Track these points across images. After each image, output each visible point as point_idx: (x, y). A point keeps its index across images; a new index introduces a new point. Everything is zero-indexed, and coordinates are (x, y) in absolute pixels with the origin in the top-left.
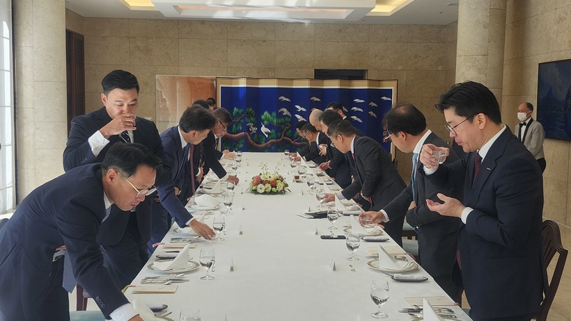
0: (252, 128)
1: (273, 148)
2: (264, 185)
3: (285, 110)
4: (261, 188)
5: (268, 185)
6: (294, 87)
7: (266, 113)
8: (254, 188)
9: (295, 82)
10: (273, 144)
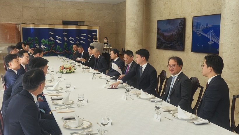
0: (37, 46)
2: (66, 69)
3: (52, 38)
7: (43, 39)
8: (61, 71)
9: (56, 26)
10: (47, 53)
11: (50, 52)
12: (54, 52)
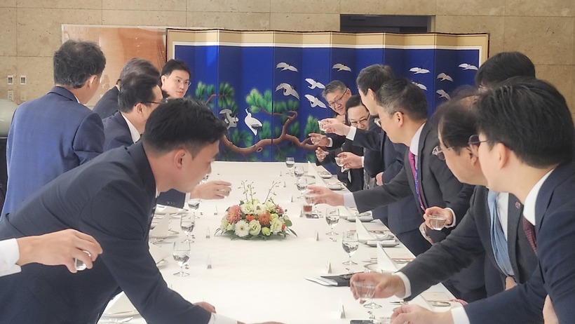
0: (229, 117)
1: (266, 154)
2: (248, 221)
3: (287, 86)
4: (242, 227)
5: (255, 223)
6: (304, 46)
7: (254, 92)
8: (230, 227)
9: (305, 36)
10: (265, 146)
11: (279, 143)
12: (295, 144)
